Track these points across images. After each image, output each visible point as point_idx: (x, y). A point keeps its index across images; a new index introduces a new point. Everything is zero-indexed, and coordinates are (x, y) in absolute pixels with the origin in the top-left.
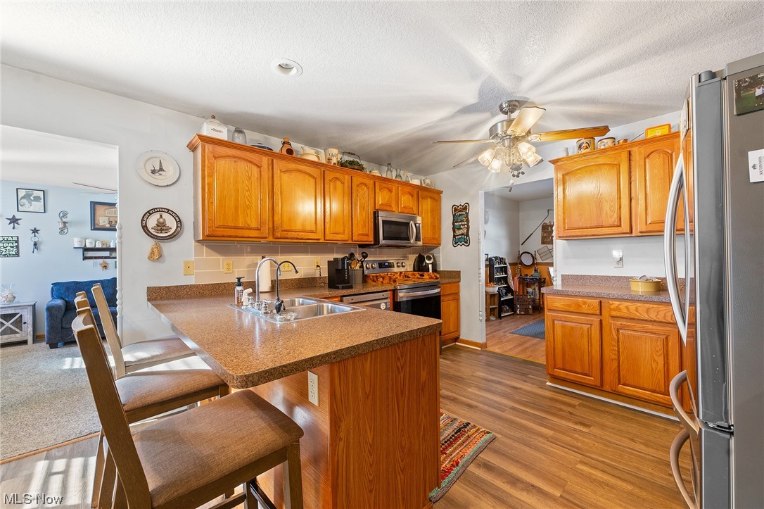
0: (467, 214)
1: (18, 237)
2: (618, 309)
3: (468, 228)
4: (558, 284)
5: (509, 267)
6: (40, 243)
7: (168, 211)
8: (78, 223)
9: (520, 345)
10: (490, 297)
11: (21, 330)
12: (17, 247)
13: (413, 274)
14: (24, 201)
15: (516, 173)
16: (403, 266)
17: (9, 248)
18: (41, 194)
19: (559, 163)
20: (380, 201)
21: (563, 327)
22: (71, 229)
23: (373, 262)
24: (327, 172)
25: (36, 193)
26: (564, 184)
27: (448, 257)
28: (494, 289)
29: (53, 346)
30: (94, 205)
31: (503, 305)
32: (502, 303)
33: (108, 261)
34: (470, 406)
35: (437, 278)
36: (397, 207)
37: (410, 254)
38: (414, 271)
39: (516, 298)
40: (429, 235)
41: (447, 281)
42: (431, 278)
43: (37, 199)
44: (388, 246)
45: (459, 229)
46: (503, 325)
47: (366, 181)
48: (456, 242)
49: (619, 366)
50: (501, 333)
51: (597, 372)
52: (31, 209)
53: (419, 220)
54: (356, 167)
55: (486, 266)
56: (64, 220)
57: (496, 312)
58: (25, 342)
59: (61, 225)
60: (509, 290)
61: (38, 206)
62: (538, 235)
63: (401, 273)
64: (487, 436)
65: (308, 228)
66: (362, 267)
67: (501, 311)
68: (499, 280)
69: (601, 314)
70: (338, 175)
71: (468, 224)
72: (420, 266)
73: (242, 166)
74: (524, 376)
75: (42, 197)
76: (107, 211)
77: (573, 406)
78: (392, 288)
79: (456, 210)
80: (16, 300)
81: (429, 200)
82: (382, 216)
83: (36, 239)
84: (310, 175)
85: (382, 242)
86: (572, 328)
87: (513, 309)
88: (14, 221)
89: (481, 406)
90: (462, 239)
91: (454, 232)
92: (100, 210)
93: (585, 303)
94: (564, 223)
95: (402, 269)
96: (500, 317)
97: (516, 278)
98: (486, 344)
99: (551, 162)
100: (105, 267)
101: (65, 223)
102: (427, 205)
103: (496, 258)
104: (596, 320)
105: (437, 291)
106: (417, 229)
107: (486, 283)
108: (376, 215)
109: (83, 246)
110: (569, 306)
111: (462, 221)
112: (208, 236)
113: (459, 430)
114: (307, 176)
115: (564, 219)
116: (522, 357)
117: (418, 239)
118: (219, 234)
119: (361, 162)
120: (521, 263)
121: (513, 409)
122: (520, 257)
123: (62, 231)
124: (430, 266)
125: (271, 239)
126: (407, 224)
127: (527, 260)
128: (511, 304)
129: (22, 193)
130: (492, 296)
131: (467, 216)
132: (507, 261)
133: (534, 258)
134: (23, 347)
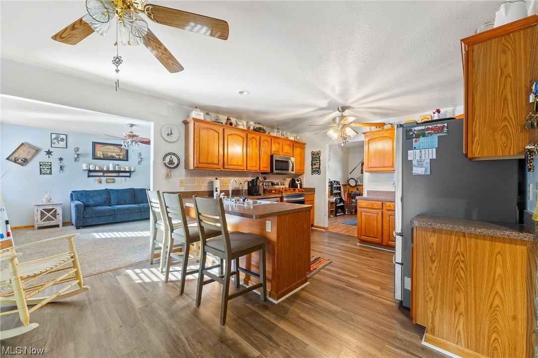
0: (319, 157)
1: (51, 163)
2: (390, 206)
3: (320, 165)
4: (365, 195)
5: (342, 187)
6: (64, 167)
7: (174, 154)
8: (85, 155)
9: (346, 229)
10: (331, 204)
11: (56, 218)
12: (51, 169)
13: (289, 189)
14: (55, 141)
15: (344, 141)
16: (284, 185)
17: (46, 169)
18: (64, 137)
19: (367, 134)
20: (274, 149)
21: (365, 215)
22: (81, 159)
23: (269, 182)
24: (249, 135)
25: (62, 136)
26: (369, 145)
27: (308, 180)
28: (333, 199)
29: (78, 228)
30: (94, 144)
31: (338, 209)
32: (337, 208)
33: (102, 178)
34: (321, 252)
35: (303, 192)
36: (282, 152)
37: (287, 178)
38: (289, 187)
39: (345, 205)
40: (299, 168)
41: (308, 193)
42: (300, 191)
43: (62, 140)
44: (277, 174)
45: (315, 165)
46: (338, 219)
47: (267, 139)
48: (313, 172)
49: (389, 233)
50: (336, 223)
51: (380, 236)
52: (59, 146)
53: (293, 159)
54: (262, 131)
55: (329, 186)
56: (77, 153)
57: (334, 212)
58: (58, 226)
59: (76, 156)
60: (341, 200)
61: (62, 144)
62: (359, 168)
63: (283, 188)
64: (329, 261)
65: (239, 164)
66: (263, 185)
67: (336, 212)
68: (336, 194)
69: (382, 209)
70: (254, 136)
71: (320, 162)
72: (293, 185)
73: (211, 132)
74: (347, 241)
75: (65, 139)
76: (102, 148)
77: (369, 252)
78: (280, 196)
79: (313, 154)
80: (51, 201)
81: (299, 148)
82: (275, 158)
83: (61, 164)
84: (241, 136)
85: (275, 171)
86: (370, 215)
87: (344, 211)
88: (49, 153)
89: (325, 252)
90: (316, 170)
91: (312, 166)
92: (98, 147)
93: (375, 204)
94: (368, 164)
95: (283, 187)
96: (336, 216)
97: (346, 193)
98: (328, 228)
99: (363, 133)
100: (101, 182)
101: (78, 155)
102: (297, 151)
103: (335, 181)
104: (380, 211)
105: (302, 198)
106: (293, 164)
107: (329, 196)
108: (272, 156)
109: (88, 169)
110: (368, 205)
111: (317, 161)
112: (196, 167)
113: (316, 259)
114: (239, 137)
115: (368, 163)
116: (347, 234)
117: (293, 170)
118: (200, 166)
119: (265, 128)
120: (349, 185)
121: (341, 253)
122: (348, 181)
123: (76, 160)
124: (299, 185)
125: (222, 169)
126: (287, 162)
127: (352, 183)
128: (342, 208)
129: (54, 136)
130: (332, 203)
131: (319, 158)
132: (341, 184)
133: (356, 182)
134: (57, 228)
